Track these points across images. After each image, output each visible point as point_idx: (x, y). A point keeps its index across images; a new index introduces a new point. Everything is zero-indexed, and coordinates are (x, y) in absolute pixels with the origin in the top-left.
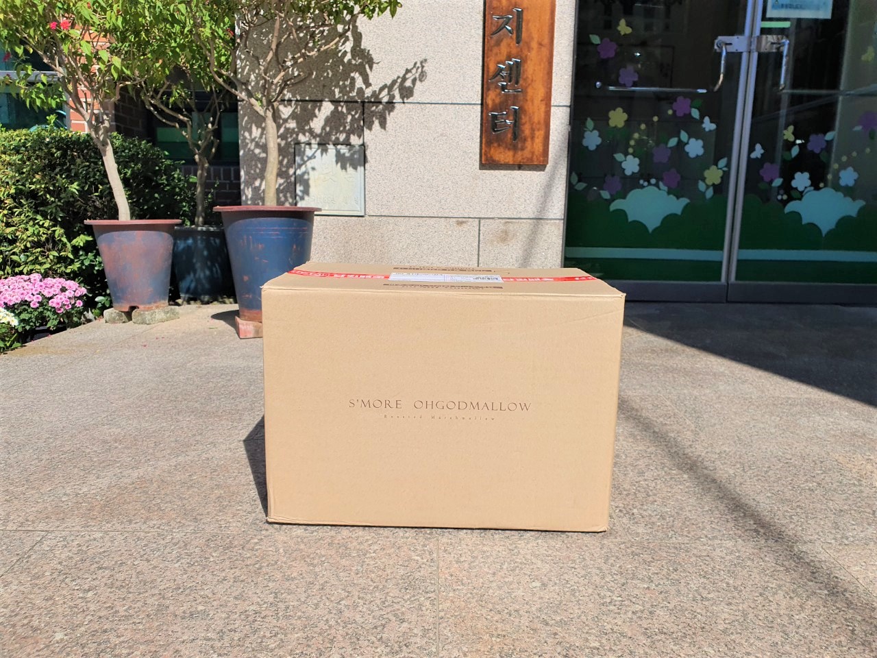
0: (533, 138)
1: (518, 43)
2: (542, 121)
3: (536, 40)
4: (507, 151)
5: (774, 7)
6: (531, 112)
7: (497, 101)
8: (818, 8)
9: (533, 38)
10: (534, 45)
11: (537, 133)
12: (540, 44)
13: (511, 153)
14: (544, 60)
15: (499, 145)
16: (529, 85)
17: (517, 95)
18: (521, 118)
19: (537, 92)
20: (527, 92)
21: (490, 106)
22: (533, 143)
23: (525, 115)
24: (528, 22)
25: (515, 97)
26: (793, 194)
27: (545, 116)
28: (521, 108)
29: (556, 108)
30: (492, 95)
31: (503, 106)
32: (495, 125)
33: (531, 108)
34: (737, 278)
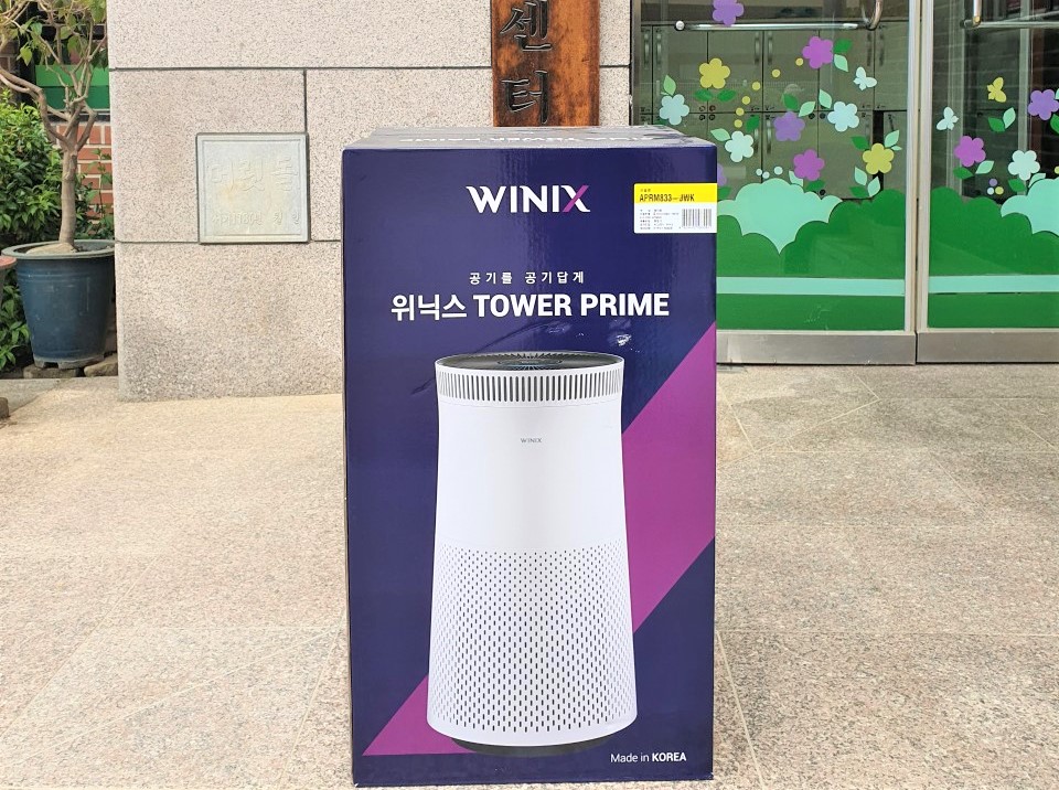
0: (572, 116)
2: (586, 91)
6: (568, 79)
7: (514, 63)
11: (578, 110)
16: (563, 37)
17: (546, 53)
18: (552, 88)
19: (574, 47)
20: (560, 49)
21: (503, 71)
23: (558, 83)
25: (542, 55)
26: (1011, 186)
27: (590, 83)
28: (552, 72)
29: (608, 69)
30: (505, 53)
31: (523, 69)
32: (512, 100)
33: (567, 71)
34: (930, 324)
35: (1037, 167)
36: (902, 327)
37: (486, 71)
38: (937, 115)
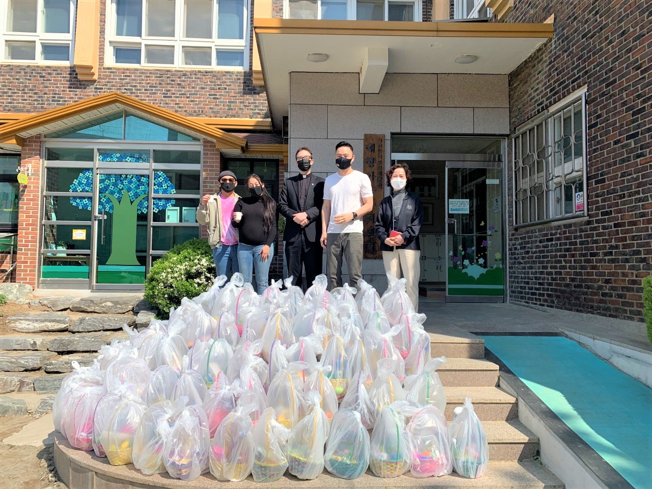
4: (371, 254)
5: (452, 210)
8: (465, 210)
26: (464, 267)
31: (369, 241)
32: (367, 247)
35: (469, 263)
38: (449, 253)
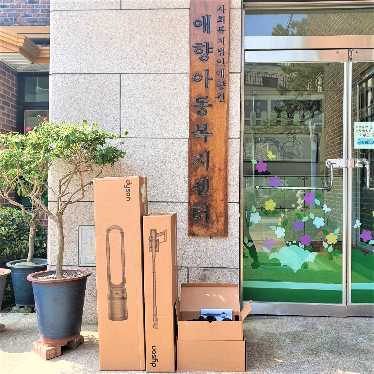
0: (217, 221)
1: (207, 169)
2: (223, 212)
3: (217, 167)
4: (202, 228)
6: (216, 207)
7: (196, 201)
9: (215, 167)
10: (216, 170)
11: (220, 219)
12: (220, 169)
13: (205, 230)
14: (223, 178)
15: (198, 225)
16: (214, 192)
17: (208, 197)
18: (210, 210)
19: (219, 196)
20: (213, 196)
22: (218, 224)
23: (212, 209)
24: (213, 157)
25: (206, 198)
27: (224, 209)
28: (210, 204)
29: (231, 204)
30: (193, 197)
31: (199, 203)
32: (195, 215)
33: (216, 204)
34: (352, 301)
36: (341, 303)
37: (186, 203)
